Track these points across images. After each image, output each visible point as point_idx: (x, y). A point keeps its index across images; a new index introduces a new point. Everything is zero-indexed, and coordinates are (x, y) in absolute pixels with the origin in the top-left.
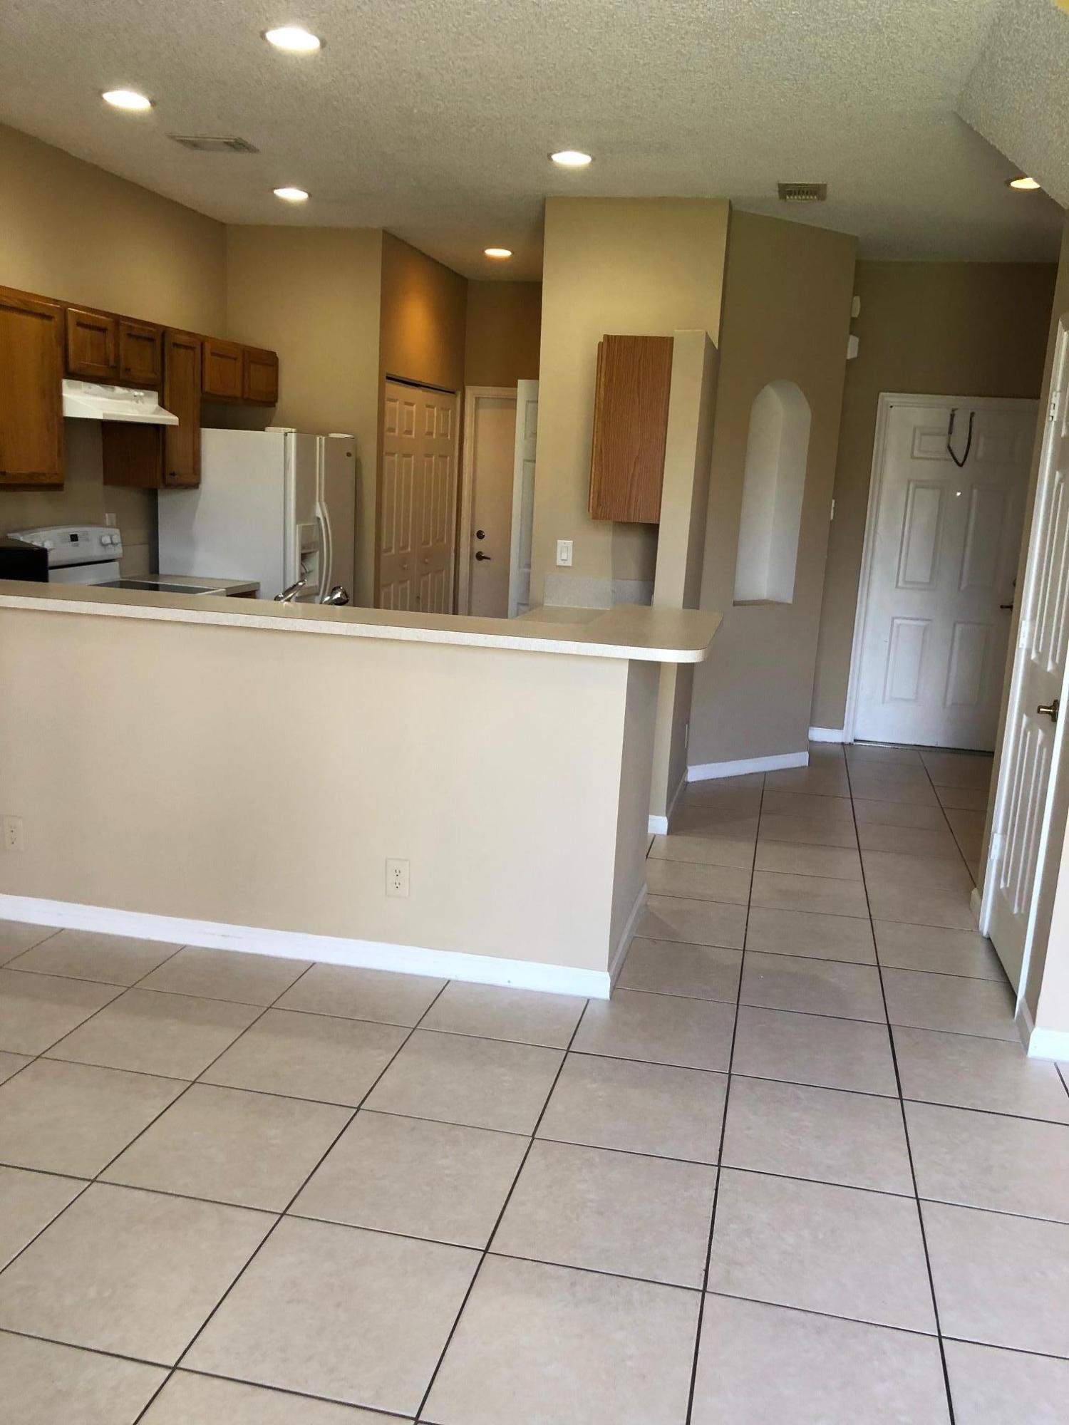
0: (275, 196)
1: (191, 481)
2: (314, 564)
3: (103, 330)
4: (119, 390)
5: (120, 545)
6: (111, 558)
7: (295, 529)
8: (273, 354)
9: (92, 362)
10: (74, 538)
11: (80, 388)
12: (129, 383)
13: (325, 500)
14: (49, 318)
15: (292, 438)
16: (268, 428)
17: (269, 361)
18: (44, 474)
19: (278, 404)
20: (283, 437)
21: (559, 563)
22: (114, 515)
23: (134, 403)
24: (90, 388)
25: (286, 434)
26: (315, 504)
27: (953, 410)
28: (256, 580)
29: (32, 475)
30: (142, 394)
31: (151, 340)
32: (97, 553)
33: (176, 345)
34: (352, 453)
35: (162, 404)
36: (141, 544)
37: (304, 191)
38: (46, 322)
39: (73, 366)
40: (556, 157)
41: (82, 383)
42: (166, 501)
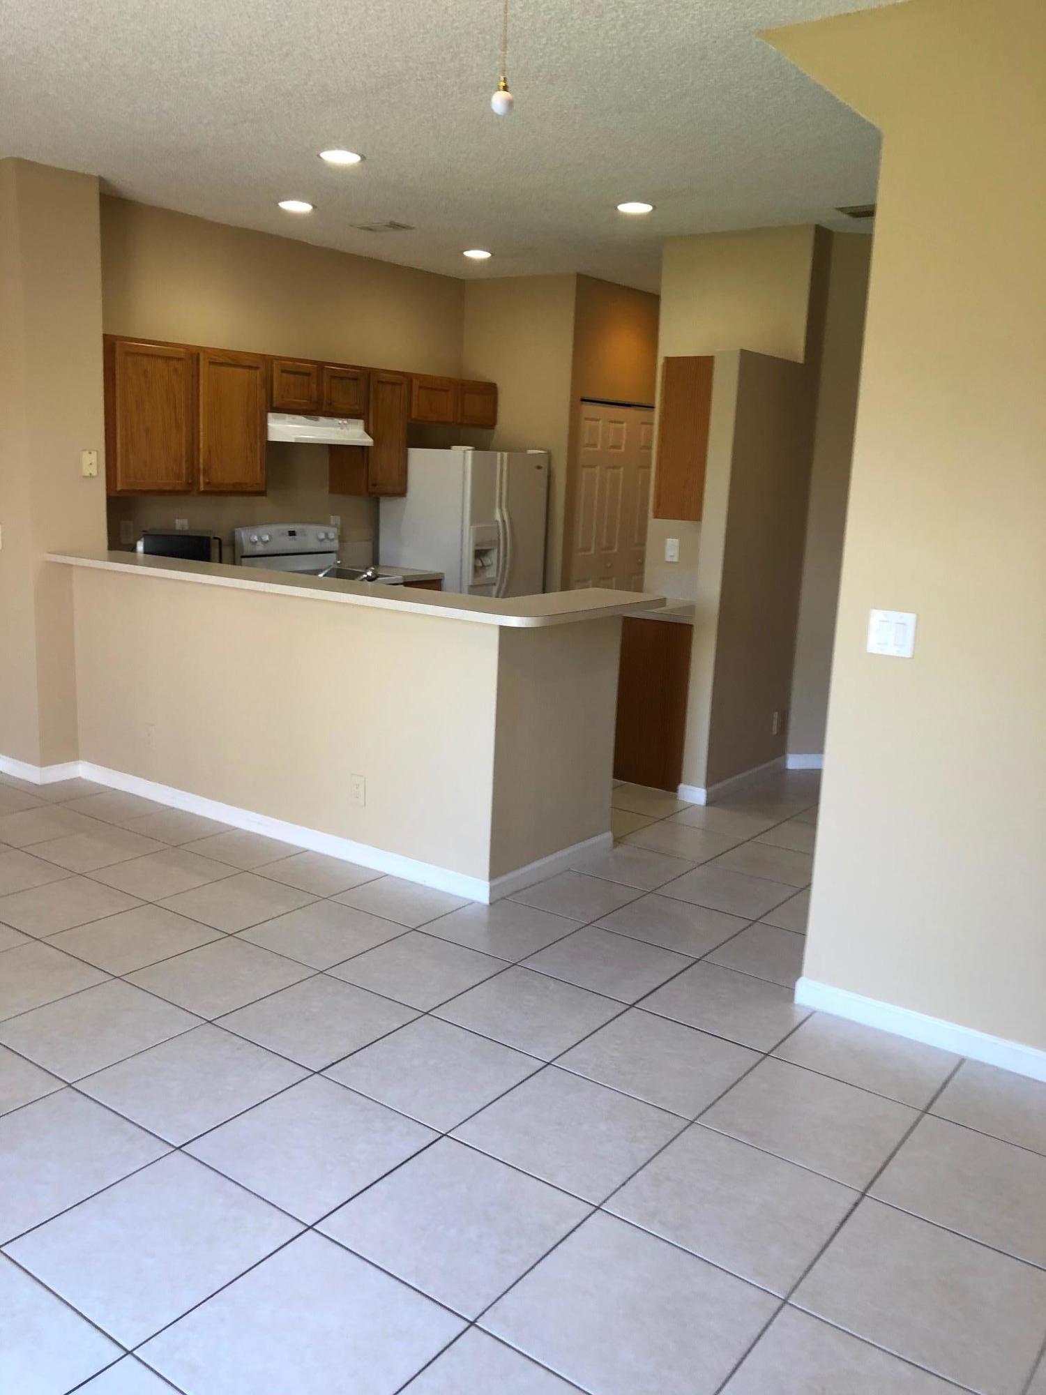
0: (464, 256)
1: (400, 490)
2: (492, 559)
3: (308, 374)
4: (323, 420)
5: (336, 541)
6: (330, 550)
7: (470, 528)
8: (495, 384)
9: (295, 398)
10: (292, 533)
11: (285, 418)
12: (332, 413)
13: (507, 507)
14: (257, 368)
15: (470, 453)
16: (453, 447)
17: (489, 391)
18: (246, 484)
19: (498, 427)
20: (462, 454)
21: (668, 559)
22: (338, 518)
23: (339, 429)
24: (294, 418)
25: (464, 452)
26: (493, 508)
28: (440, 571)
29: (234, 485)
30: (346, 422)
31: (355, 379)
32: (313, 545)
33: (379, 382)
34: (542, 465)
35: (367, 430)
36: (367, 541)
37: (487, 251)
38: (253, 371)
39: (276, 403)
40: (621, 208)
41: (287, 415)
42: (386, 506)
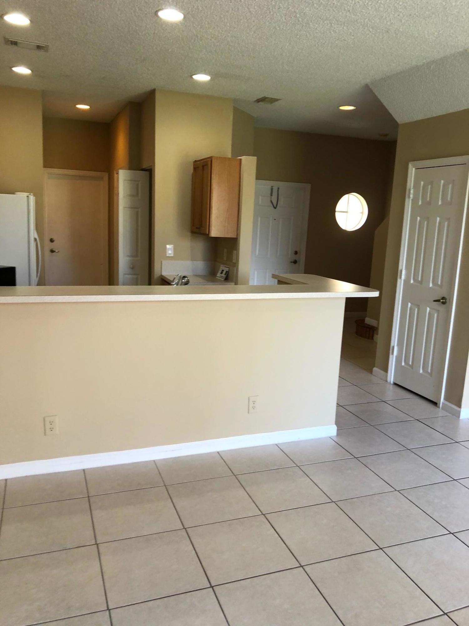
0: (12, 71)
15: (32, 198)
21: (168, 255)
25: (28, 196)
27: (272, 186)
37: (29, 69)
40: (194, 77)
